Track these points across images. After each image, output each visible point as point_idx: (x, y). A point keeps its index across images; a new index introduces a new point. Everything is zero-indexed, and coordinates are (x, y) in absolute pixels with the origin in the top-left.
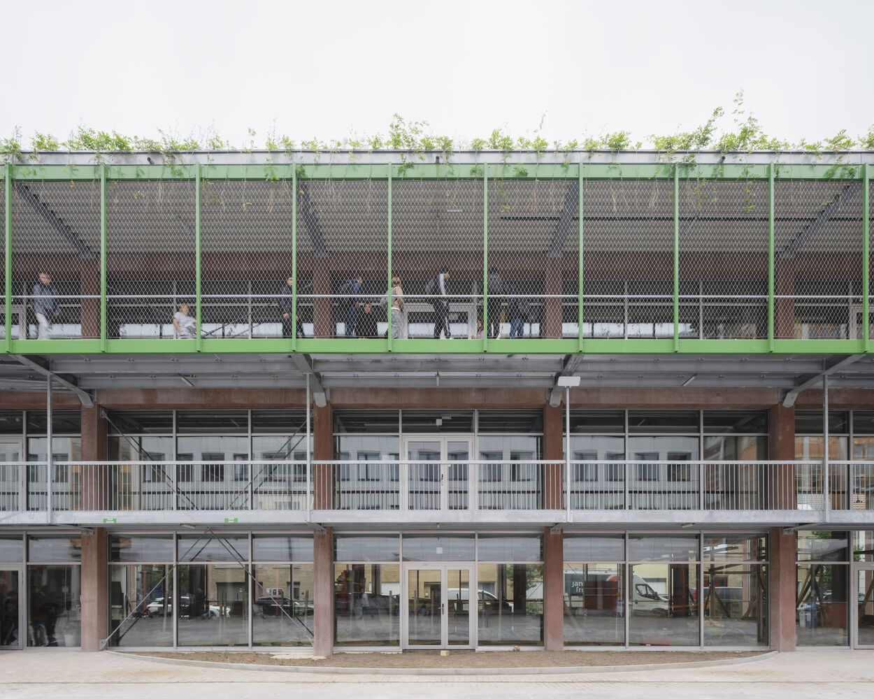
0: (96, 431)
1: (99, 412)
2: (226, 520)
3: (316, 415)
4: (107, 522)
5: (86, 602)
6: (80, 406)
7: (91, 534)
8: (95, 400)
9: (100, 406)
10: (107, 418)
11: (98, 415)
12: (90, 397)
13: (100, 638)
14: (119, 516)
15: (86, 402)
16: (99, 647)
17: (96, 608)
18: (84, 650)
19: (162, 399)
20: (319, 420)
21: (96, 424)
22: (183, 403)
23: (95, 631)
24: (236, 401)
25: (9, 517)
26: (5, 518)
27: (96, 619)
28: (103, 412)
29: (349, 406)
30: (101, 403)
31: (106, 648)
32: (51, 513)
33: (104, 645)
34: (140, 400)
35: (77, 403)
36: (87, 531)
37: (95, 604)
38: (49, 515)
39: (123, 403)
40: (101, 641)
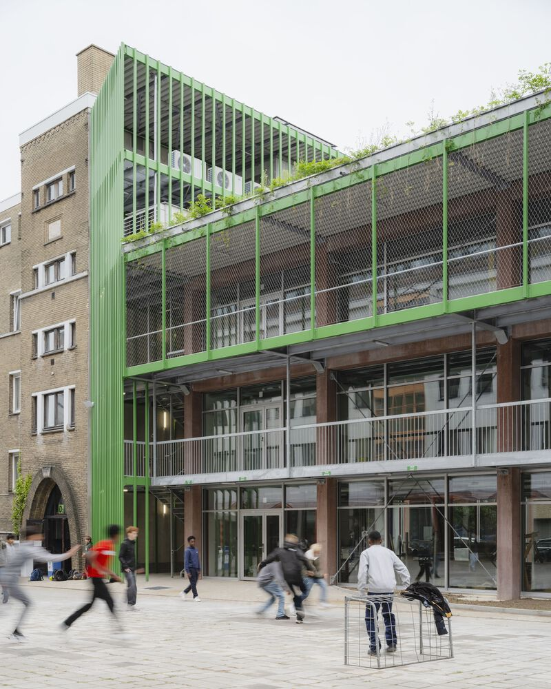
0: (326, 392)
1: (328, 375)
2: (409, 468)
3: (499, 353)
4: (325, 475)
6: (316, 372)
8: (326, 366)
9: (329, 370)
10: (335, 380)
11: (328, 378)
12: (322, 365)
13: (330, 574)
14: (332, 469)
15: (320, 370)
19: (373, 357)
20: (502, 357)
21: (327, 386)
22: (388, 358)
24: (430, 350)
28: (331, 374)
29: (534, 337)
30: (330, 368)
33: (333, 580)
34: (356, 360)
35: (314, 370)
39: (345, 365)
40: (331, 577)
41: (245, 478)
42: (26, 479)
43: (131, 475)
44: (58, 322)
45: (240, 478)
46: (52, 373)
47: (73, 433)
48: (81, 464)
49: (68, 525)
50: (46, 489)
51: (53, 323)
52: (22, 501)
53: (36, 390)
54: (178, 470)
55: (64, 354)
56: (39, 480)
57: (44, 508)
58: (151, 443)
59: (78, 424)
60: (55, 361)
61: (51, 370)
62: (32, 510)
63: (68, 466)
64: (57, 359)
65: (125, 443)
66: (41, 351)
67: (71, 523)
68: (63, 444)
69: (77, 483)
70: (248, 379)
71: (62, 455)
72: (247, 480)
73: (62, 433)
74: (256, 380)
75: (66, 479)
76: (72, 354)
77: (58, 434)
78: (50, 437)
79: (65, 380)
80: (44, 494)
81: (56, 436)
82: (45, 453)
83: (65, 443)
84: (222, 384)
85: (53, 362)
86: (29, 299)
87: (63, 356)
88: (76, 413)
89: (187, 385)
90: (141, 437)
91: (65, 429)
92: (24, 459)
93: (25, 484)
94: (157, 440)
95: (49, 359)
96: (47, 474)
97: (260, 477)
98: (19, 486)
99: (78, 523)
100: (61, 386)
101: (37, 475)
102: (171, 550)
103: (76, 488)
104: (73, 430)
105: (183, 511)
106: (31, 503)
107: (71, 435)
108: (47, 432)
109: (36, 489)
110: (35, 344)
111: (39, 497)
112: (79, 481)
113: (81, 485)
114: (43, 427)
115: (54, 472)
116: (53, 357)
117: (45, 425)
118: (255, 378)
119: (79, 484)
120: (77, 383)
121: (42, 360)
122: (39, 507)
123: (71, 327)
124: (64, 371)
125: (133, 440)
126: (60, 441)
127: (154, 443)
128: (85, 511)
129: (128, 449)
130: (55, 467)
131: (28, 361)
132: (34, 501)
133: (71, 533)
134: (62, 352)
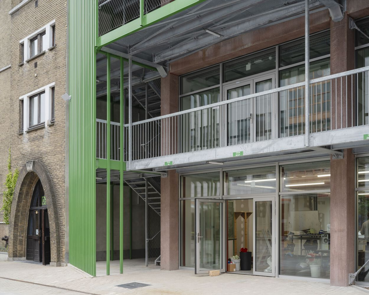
0: (345, 44)
5: (336, 231)
6: (329, 23)
7: (341, 157)
8: (345, 10)
9: (349, 16)
10: (357, 28)
12: (341, 8)
13: (349, 272)
16: (348, 282)
17: (346, 238)
18: (332, 283)
21: (346, 37)
23: (344, 263)
25: (270, 145)
26: (266, 147)
27: (346, 251)
28: (352, 22)
31: (354, 284)
32: (309, 135)
33: (353, 279)
35: (327, 20)
36: (337, 155)
37: (345, 234)
38: (307, 138)
40: (350, 275)
41: (242, 152)
42: (14, 174)
43: (104, 158)
44: (40, 27)
45: (234, 154)
46: (36, 75)
47: (53, 128)
48: (59, 156)
49: (47, 214)
50: (31, 183)
51: (36, 29)
52: (11, 194)
53: (22, 93)
54: (156, 152)
55: (46, 55)
56: (24, 174)
57: (30, 200)
58: (126, 125)
59: (57, 119)
60: (38, 63)
61: (35, 72)
62: (19, 201)
63: (49, 160)
64: (39, 61)
65: (98, 123)
66: (26, 57)
67: (51, 213)
68: (44, 140)
69: (56, 175)
70: (235, 49)
71: (44, 149)
72: (244, 154)
73: (44, 130)
74: (246, 47)
75: (46, 172)
76: (52, 53)
77: (40, 131)
78: (33, 134)
79: (46, 79)
80: (30, 187)
81: (39, 133)
82: (29, 150)
83: (46, 138)
84: (204, 58)
85: (36, 65)
86: (17, 13)
87: (44, 57)
88: (56, 108)
89: (164, 64)
90: (115, 117)
91: (46, 126)
92: (13, 157)
93: (13, 179)
94: (133, 121)
95: (33, 63)
96: (30, 168)
97: (262, 149)
98: (8, 181)
99: (56, 213)
100: (43, 86)
101: (22, 170)
102: (146, 239)
103: (55, 180)
104: (53, 125)
105: (159, 200)
106: (18, 195)
107: (51, 130)
108: (32, 130)
109: (21, 183)
110: (22, 53)
111: (25, 190)
112: (58, 173)
113: (60, 176)
114: (28, 127)
115: (36, 165)
116: (36, 60)
117: (30, 124)
118: (243, 46)
119: (57, 176)
120: (56, 80)
121: (28, 65)
122: (26, 198)
123: (52, 29)
124: (45, 71)
125: (105, 119)
126: (42, 137)
127: (129, 125)
128: (63, 201)
129: (100, 129)
130: (37, 161)
131: (16, 67)
132: (20, 194)
133: (50, 223)
134: (44, 54)
